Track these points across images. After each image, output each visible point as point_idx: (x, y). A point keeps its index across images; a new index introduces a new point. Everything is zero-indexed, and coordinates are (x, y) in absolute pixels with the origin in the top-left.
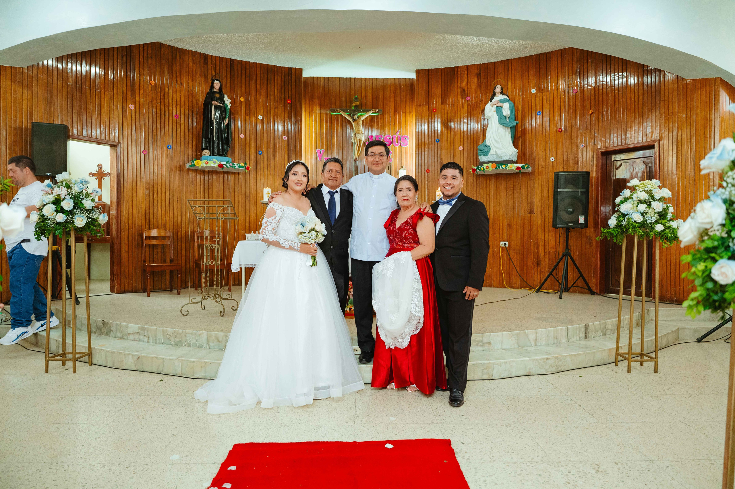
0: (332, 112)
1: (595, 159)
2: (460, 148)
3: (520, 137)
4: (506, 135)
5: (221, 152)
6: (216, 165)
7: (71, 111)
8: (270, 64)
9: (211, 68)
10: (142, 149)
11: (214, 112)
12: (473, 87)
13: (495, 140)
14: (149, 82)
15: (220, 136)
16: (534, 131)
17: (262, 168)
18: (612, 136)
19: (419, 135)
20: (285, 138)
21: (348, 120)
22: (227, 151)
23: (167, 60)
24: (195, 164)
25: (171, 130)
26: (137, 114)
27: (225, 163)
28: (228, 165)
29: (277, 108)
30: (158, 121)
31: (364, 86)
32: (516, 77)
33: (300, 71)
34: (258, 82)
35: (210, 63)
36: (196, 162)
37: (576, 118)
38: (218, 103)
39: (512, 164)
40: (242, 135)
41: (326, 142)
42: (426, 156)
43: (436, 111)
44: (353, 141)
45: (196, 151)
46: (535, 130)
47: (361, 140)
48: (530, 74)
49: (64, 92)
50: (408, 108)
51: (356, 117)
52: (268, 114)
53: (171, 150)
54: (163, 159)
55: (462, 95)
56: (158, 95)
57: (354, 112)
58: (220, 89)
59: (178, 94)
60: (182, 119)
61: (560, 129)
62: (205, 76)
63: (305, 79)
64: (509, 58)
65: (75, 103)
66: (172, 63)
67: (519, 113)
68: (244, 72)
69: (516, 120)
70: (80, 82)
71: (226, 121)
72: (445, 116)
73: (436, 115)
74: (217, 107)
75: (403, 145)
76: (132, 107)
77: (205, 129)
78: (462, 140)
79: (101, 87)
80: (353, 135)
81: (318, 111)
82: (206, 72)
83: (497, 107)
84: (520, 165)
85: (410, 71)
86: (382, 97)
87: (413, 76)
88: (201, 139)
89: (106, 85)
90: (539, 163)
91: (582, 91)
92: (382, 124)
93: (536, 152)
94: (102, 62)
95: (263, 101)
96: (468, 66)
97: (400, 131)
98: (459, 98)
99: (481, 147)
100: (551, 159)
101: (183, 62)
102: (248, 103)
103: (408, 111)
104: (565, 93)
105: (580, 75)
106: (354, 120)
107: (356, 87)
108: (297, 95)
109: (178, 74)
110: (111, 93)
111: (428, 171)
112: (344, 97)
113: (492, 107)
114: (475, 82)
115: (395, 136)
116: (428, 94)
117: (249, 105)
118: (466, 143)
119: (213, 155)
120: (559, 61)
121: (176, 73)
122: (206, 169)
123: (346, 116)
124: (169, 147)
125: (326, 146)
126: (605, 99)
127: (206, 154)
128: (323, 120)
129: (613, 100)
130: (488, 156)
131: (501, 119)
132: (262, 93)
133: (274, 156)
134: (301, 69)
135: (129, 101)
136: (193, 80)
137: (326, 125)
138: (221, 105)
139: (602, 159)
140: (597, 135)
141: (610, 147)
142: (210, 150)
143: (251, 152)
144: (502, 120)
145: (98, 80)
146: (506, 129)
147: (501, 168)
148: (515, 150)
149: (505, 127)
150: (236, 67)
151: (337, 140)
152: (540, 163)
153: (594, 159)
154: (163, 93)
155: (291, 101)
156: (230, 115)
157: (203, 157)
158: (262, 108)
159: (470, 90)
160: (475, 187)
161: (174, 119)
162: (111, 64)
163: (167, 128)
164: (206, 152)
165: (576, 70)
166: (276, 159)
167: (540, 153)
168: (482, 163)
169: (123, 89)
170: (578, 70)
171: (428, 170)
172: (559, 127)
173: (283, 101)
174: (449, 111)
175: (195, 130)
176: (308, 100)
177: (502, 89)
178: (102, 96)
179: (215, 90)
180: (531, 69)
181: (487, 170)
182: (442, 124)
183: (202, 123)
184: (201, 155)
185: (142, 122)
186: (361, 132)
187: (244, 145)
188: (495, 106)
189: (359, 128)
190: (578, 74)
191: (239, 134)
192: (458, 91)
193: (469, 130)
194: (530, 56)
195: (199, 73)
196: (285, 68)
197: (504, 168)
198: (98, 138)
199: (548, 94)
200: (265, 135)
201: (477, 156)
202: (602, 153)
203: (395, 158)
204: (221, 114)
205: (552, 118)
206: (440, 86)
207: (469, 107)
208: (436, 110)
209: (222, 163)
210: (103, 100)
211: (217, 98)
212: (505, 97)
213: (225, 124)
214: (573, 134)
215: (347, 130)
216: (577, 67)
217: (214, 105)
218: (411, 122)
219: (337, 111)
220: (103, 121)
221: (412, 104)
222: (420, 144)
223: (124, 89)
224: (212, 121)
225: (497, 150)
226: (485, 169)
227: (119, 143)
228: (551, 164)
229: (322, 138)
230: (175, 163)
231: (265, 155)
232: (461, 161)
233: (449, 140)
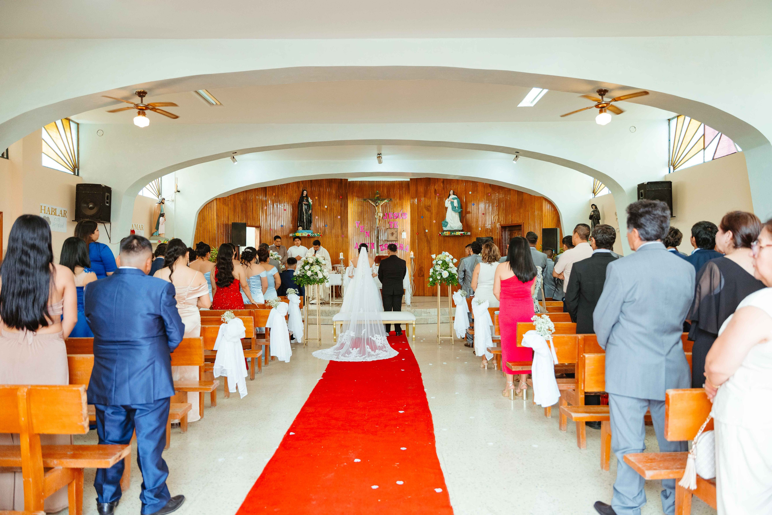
2: (434, 221)
4: (457, 217)
5: (308, 229)
6: (306, 235)
7: (242, 213)
11: (304, 208)
13: (451, 219)
14: (273, 194)
15: (307, 219)
17: (327, 234)
19: (412, 214)
20: (339, 217)
22: (310, 227)
29: (335, 201)
31: (381, 186)
32: (462, 185)
33: (347, 180)
37: (490, 208)
41: (361, 217)
42: (416, 225)
44: (376, 217)
47: (380, 217)
48: (469, 184)
50: (406, 197)
51: (377, 204)
52: (329, 204)
53: (283, 227)
55: (435, 193)
56: (277, 200)
57: (376, 201)
58: (307, 195)
59: (286, 198)
63: (349, 183)
65: (243, 209)
72: (426, 204)
73: (421, 203)
74: (305, 204)
75: (404, 219)
76: (265, 207)
77: (299, 216)
78: (435, 217)
79: (253, 200)
80: (376, 214)
81: (356, 199)
82: (299, 185)
86: (392, 191)
87: (409, 180)
88: (297, 221)
89: (255, 199)
90: (474, 230)
92: (392, 206)
95: (327, 198)
96: (438, 178)
97: (402, 211)
98: (433, 194)
99: (443, 222)
100: (480, 228)
103: (406, 200)
105: (491, 187)
106: (377, 206)
107: (378, 186)
108: (346, 193)
109: (285, 188)
110: (257, 202)
111: (417, 234)
112: (371, 192)
114: (441, 187)
115: (400, 213)
116: (417, 191)
117: (321, 201)
118: (437, 219)
119: (304, 230)
125: (361, 219)
126: (502, 200)
128: (359, 205)
129: (506, 201)
130: (447, 228)
132: (327, 193)
133: (333, 227)
137: (361, 207)
138: (307, 203)
139: (502, 230)
141: (505, 224)
142: (302, 227)
143: (321, 226)
144: (454, 208)
146: (457, 213)
148: (461, 224)
151: (367, 216)
154: (279, 199)
155: (342, 197)
157: (299, 231)
158: (327, 202)
159: (439, 190)
160: (442, 243)
164: (300, 228)
166: (335, 228)
167: (475, 225)
169: (262, 199)
172: (483, 212)
173: (338, 197)
174: (428, 202)
176: (350, 195)
177: (454, 192)
178: (254, 204)
179: (304, 195)
180: (469, 182)
181: (446, 234)
182: (424, 208)
183: (297, 213)
184: (298, 230)
186: (380, 212)
187: (317, 222)
188: (450, 201)
189: (379, 210)
192: (433, 190)
195: (295, 186)
196: (339, 180)
198: (252, 224)
199: (477, 195)
200: (329, 216)
201: (442, 228)
203: (400, 225)
204: (307, 208)
206: (423, 187)
207: (438, 199)
208: (421, 200)
209: (309, 234)
211: (305, 200)
212: (455, 196)
213: (310, 213)
214: (489, 217)
215: (373, 211)
218: (408, 205)
219: (367, 200)
220: (254, 216)
221: (409, 195)
222: (413, 219)
224: (303, 212)
225: (451, 224)
227: (260, 226)
228: (479, 231)
229: (359, 215)
230: (284, 234)
231: (329, 227)
232: (435, 229)
233: (428, 217)
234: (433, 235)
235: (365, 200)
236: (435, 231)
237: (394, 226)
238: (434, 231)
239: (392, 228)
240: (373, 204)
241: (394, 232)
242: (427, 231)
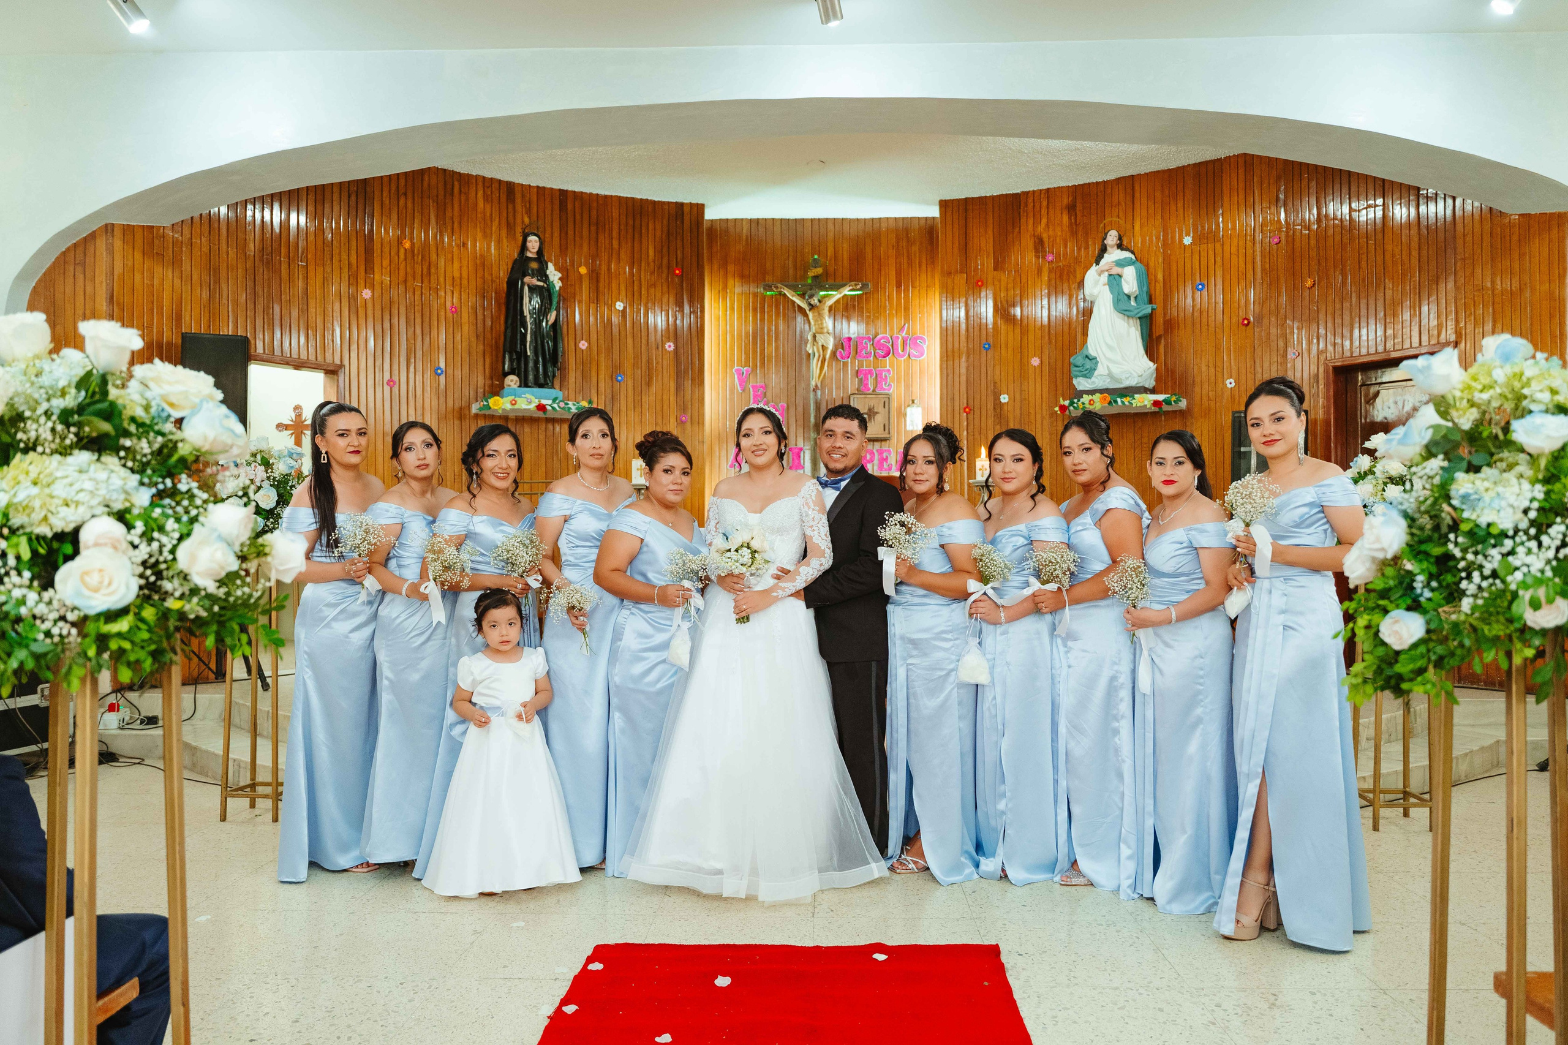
0: (765, 289)
1: (1321, 382)
2: (1035, 361)
3: (1160, 337)
4: (1132, 335)
5: (542, 380)
6: (532, 406)
7: (253, 306)
8: (639, 197)
9: (520, 206)
10: (387, 376)
11: (528, 299)
12: (1059, 233)
13: (1107, 345)
14: (399, 242)
15: (539, 347)
16: (1189, 322)
17: (623, 409)
18: (1356, 332)
19: (947, 334)
20: (670, 346)
21: (799, 307)
22: (554, 376)
23: (435, 198)
24: (491, 405)
25: (443, 336)
26: (378, 307)
27: (550, 402)
28: (555, 406)
29: (654, 285)
30: (418, 321)
31: (831, 235)
32: (1151, 211)
33: (700, 208)
34: (615, 234)
35: (518, 201)
36: (491, 401)
37: (1279, 294)
38: (535, 282)
39: (1144, 395)
40: (583, 342)
41: (755, 352)
42: (963, 378)
43: (982, 285)
44: (809, 348)
45: (491, 378)
46: (1193, 323)
47: (827, 348)
48: (1180, 205)
49: (240, 271)
50: (924, 276)
51: (814, 301)
52: (634, 296)
53: (442, 378)
54: (427, 395)
55: (1037, 251)
56: (418, 268)
57: (811, 289)
58: (540, 252)
59: (456, 265)
60: (465, 315)
61: (1246, 319)
62: (510, 227)
63: (709, 225)
64: (1134, 173)
65: (259, 289)
66: (445, 203)
67: (1158, 288)
68: (586, 216)
69: (1150, 302)
70: (270, 249)
71: (552, 317)
72: (1002, 295)
73: (983, 294)
74: (533, 289)
75: (915, 356)
76: (367, 294)
77: (509, 334)
78: (1038, 343)
79: (309, 256)
80: (810, 337)
81: (737, 288)
82: (511, 219)
83: (1110, 275)
84: (1160, 397)
85: (927, 202)
86: (869, 256)
87: (934, 212)
88: (502, 353)
89: (319, 253)
90: (1201, 391)
91: (1291, 237)
92: (869, 312)
93: (1196, 368)
94: (311, 208)
95: (625, 273)
96: (1048, 190)
97: (909, 327)
98: (1030, 257)
99: (1077, 359)
100: (1228, 381)
101: (467, 200)
102: (594, 276)
103: (924, 285)
104: (1254, 244)
105: (1285, 205)
106: (812, 307)
107: (816, 238)
108: (694, 259)
109: (456, 225)
110: (329, 269)
111: (967, 410)
112: (791, 259)
113: (1100, 275)
114: (1064, 222)
115: (898, 338)
116: (965, 248)
117: (598, 281)
118: (1046, 352)
119: (526, 386)
120: (1242, 177)
121: (453, 223)
122: (512, 415)
123: (794, 299)
124: (439, 371)
125: (755, 359)
126: (1339, 256)
127: (512, 384)
128: (747, 308)
129: (1356, 259)
130: (1093, 379)
131: (1119, 300)
132: (623, 255)
133: (649, 384)
134: (703, 206)
135: (361, 282)
136: (485, 235)
137: (755, 314)
138: (541, 284)
139: (1335, 382)
140: (1324, 332)
141: (1352, 356)
142: (518, 376)
143: (602, 376)
144: (1121, 301)
145: (302, 244)
146: (1131, 321)
147: (1120, 403)
148: (1151, 364)
149: (1128, 316)
150: (570, 206)
151: (777, 348)
152: (1205, 392)
153: (1318, 382)
154: (427, 264)
155: (682, 271)
156: (558, 303)
157: (506, 390)
158: (623, 288)
159: (1055, 240)
161: (449, 314)
162: (327, 210)
163: (434, 332)
164: (512, 381)
165: (1277, 196)
166: (653, 389)
167: (1204, 369)
168: (1080, 395)
169: (351, 259)
170: (1282, 196)
171: (967, 407)
172: (1242, 315)
173: (665, 271)
174: (1011, 285)
175: (488, 335)
176: (716, 266)
177: (1120, 238)
178: (311, 274)
179: (529, 255)
180: (1182, 194)
181: (1091, 408)
182: (996, 309)
183: (502, 322)
184: (502, 387)
185: (387, 325)
186: (825, 330)
187: (586, 363)
188: (1106, 274)
189: (822, 324)
190: (1281, 203)
191: (577, 341)
192: (1028, 242)
193: (1053, 324)
194: (1179, 168)
195: (497, 220)
196: (669, 203)
197: (1127, 403)
198: (302, 357)
199: (1218, 246)
200: (630, 341)
201: (1071, 379)
202: (1336, 369)
203: (899, 381)
204: (542, 302)
205: (1228, 297)
206: (990, 232)
207: (1053, 275)
208: (982, 282)
209: (544, 402)
210: (311, 282)
211: (533, 270)
212: (1127, 255)
213: (550, 323)
214: (1273, 331)
215: (798, 324)
216: (1278, 190)
217: (528, 285)
218: (931, 306)
219: (777, 287)
220: (312, 324)
221: (933, 271)
222: (950, 353)
223: (353, 260)
224: (523, 317)
225: (1111, 366)
226: (1087, 406)
227: (341, 366)
228: (1227, 394)
229: (747, 345)
230: (450, 404)
231: (630, 383)
232: (1038, 389)
233: (1010, 345)
234: (1029, 414)
235: (768, 288)
236: (1038, 401)
237: (877, 383)
238: (1032, 399)
239: (870, 392)
240: (798, 301)
241: (879, 408)
242: (1004, 399)
